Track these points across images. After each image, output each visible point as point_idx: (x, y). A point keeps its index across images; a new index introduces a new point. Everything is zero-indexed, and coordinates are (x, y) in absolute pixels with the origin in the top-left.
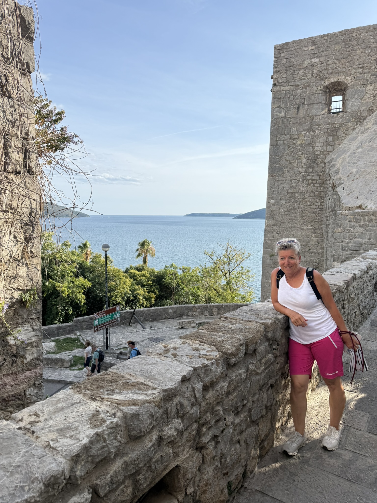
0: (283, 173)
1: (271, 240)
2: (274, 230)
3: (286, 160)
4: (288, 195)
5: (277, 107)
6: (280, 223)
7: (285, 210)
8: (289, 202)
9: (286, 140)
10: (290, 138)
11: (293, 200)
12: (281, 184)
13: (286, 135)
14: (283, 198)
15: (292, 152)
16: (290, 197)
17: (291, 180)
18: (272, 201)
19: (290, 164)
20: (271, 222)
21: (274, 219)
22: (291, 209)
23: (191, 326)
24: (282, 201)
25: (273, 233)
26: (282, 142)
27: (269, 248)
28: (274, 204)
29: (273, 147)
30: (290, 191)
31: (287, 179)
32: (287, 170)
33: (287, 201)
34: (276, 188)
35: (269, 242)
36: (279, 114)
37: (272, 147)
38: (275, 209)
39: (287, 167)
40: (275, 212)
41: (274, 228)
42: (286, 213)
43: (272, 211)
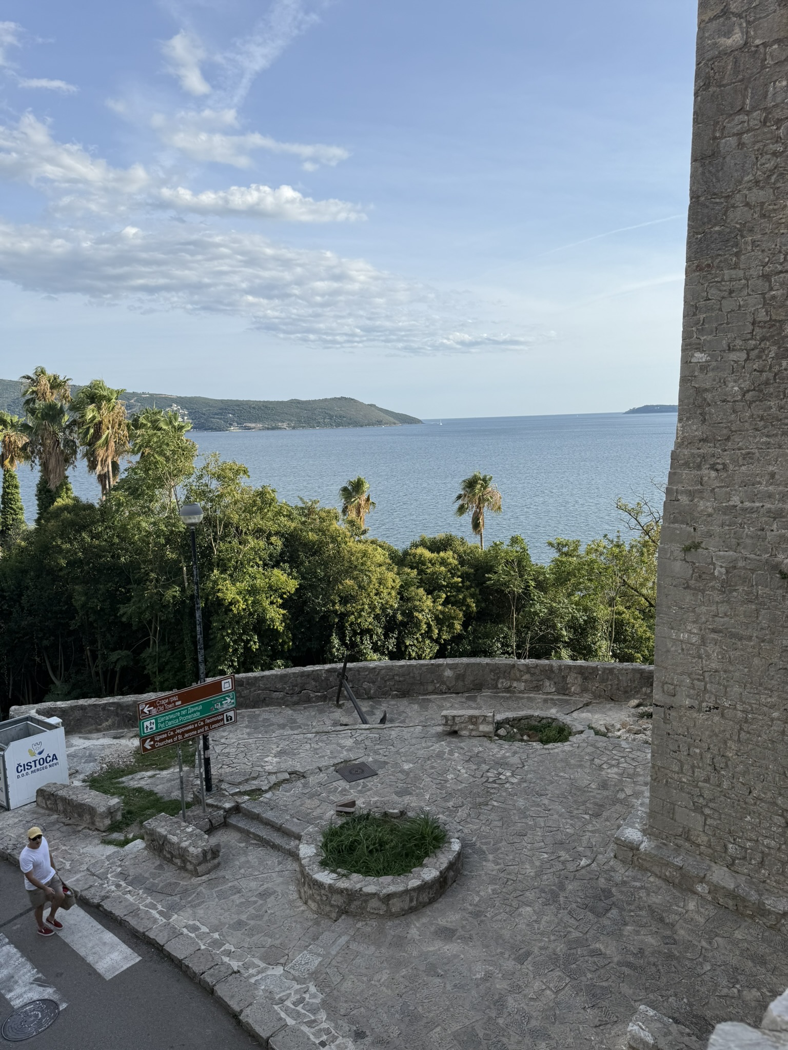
0: (737, 254)
1: (691, 494)
2: (703, 457)
3: (747, 204)
4: (757, 330)
5: (716, 17)
6: (725, 431)
7: (746, 385)
8: (759, 357)
9: (748, 131)
10: (764, 123)
11: (774, 349)
12: (731, 292)
13: (748, 113)
14: (738, 342)
15: (772, 172)
16: (763, 339)
17: (766, 277)
18: (700, 357)
19: (763, 216)
20: (697, 429)
21: (704, 421)
22: (767, 383)
23: (477, 730)
24: (733, 356)
25: (699, 467)
26: (733, 141)
27: (682, 523)
28: (704, 368)
29: (703, 165)
30: (762, 316)
31: (752, 272)
32: (753, 242)
33: (753, 354)
34: (712, 309)
35: (684, 499)
36: (723, 40)
37: (698, 164)
38: (708, 385)
39: (751, 230)
40: (708, 396)
41: (706, 449)
42: (749, 396)
43: (698, 391)
